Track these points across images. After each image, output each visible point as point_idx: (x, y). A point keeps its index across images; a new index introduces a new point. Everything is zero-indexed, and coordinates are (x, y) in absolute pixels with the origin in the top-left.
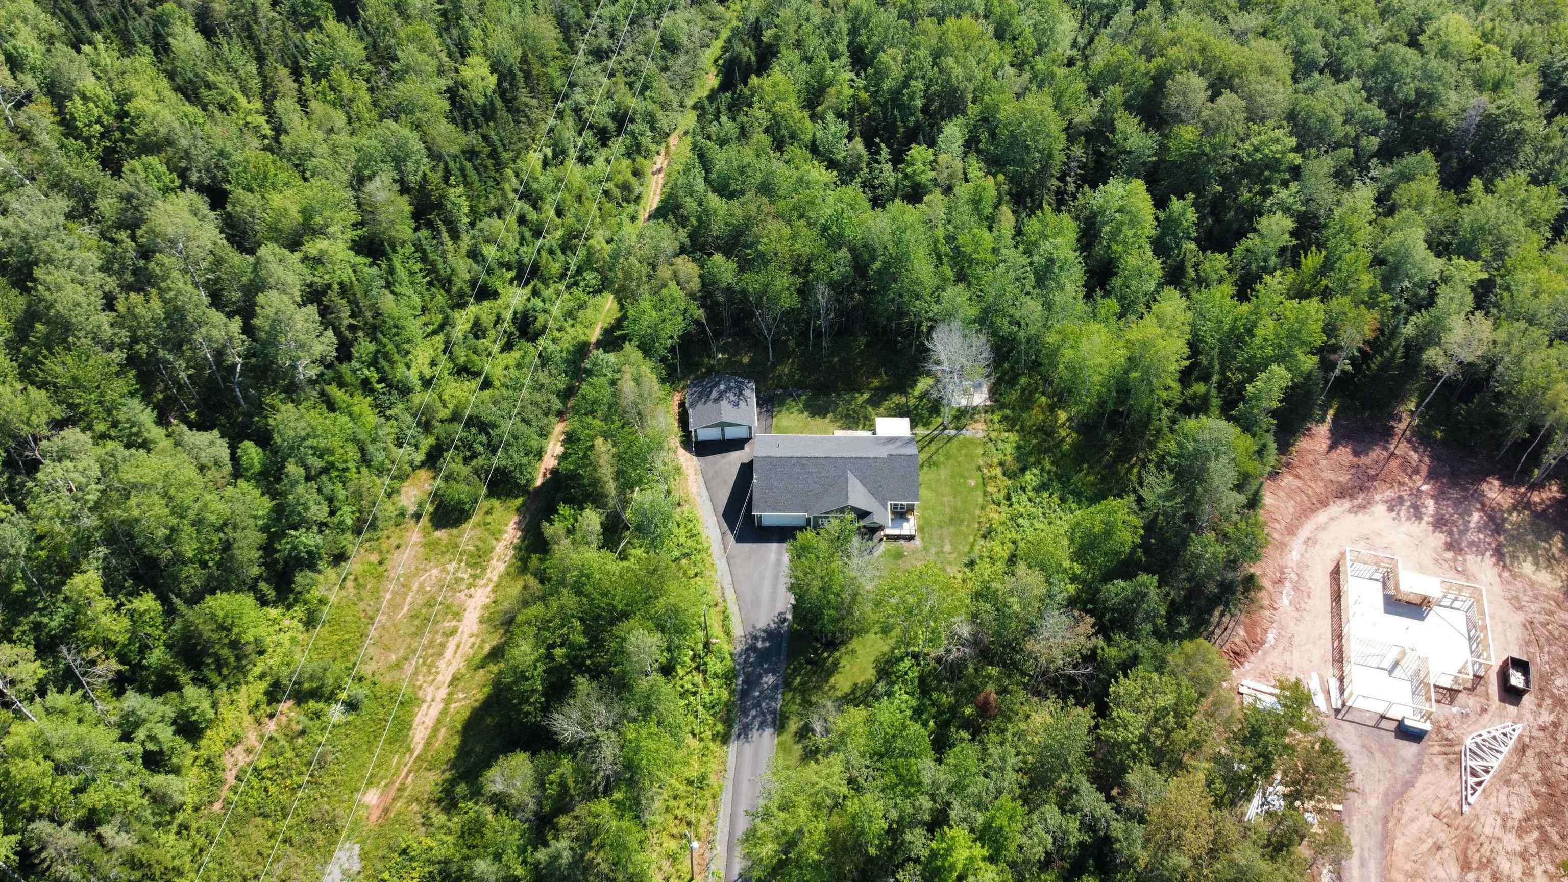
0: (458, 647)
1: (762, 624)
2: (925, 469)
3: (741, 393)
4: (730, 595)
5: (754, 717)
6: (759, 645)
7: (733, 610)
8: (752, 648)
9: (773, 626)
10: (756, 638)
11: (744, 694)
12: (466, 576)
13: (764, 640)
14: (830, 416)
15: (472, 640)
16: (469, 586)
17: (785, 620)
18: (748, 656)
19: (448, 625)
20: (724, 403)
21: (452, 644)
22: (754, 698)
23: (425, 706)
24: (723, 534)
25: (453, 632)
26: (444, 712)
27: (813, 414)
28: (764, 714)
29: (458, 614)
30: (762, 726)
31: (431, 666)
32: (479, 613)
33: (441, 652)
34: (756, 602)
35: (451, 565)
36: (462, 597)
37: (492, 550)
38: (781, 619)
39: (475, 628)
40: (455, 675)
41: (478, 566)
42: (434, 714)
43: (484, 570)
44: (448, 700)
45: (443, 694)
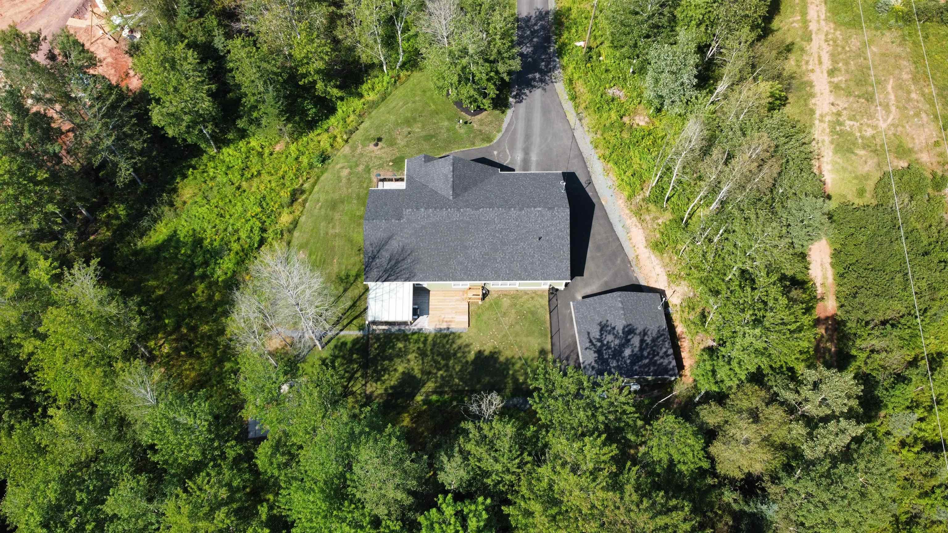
0: (820, 63)
1: (537, 93)
2: (353, 273)
3: (599, 352)
4: (572, 117)
5: (536, 24)
6: (537, 75)
7: (568, 106)
8: (544, 73)
9: (526, 91)
10: (542, 81)
11: (547, 40)
12: (848, 123)
13: (534, 79)
14: (471, 356)
15: (810, 67)
16: (839, 114)
17: (515, 97)
18: (546, 66)
19: (839, 78)
20: (620, 325)
21: (827, 64)
22: (538, 37)
23: (823, 17)
24: (590, 182)
25: (832, 72)
26: (804, 13)
27: (493, 356)
28: (527, 26)
29: (836, 88)
30: (528, 19)
31: (836, 45)
32: (817, 89)
33: (833, 57)
34: (546, 111)
35: (869, 132)
36: (842, 103)
37: (836, 152)
38: (519, 98)
39: (813, 77)
40: (810, 40)
41: (841, 134)
42: (812, 13)
43: (833, 131)
44: (805, 23)
45: (813, 26)
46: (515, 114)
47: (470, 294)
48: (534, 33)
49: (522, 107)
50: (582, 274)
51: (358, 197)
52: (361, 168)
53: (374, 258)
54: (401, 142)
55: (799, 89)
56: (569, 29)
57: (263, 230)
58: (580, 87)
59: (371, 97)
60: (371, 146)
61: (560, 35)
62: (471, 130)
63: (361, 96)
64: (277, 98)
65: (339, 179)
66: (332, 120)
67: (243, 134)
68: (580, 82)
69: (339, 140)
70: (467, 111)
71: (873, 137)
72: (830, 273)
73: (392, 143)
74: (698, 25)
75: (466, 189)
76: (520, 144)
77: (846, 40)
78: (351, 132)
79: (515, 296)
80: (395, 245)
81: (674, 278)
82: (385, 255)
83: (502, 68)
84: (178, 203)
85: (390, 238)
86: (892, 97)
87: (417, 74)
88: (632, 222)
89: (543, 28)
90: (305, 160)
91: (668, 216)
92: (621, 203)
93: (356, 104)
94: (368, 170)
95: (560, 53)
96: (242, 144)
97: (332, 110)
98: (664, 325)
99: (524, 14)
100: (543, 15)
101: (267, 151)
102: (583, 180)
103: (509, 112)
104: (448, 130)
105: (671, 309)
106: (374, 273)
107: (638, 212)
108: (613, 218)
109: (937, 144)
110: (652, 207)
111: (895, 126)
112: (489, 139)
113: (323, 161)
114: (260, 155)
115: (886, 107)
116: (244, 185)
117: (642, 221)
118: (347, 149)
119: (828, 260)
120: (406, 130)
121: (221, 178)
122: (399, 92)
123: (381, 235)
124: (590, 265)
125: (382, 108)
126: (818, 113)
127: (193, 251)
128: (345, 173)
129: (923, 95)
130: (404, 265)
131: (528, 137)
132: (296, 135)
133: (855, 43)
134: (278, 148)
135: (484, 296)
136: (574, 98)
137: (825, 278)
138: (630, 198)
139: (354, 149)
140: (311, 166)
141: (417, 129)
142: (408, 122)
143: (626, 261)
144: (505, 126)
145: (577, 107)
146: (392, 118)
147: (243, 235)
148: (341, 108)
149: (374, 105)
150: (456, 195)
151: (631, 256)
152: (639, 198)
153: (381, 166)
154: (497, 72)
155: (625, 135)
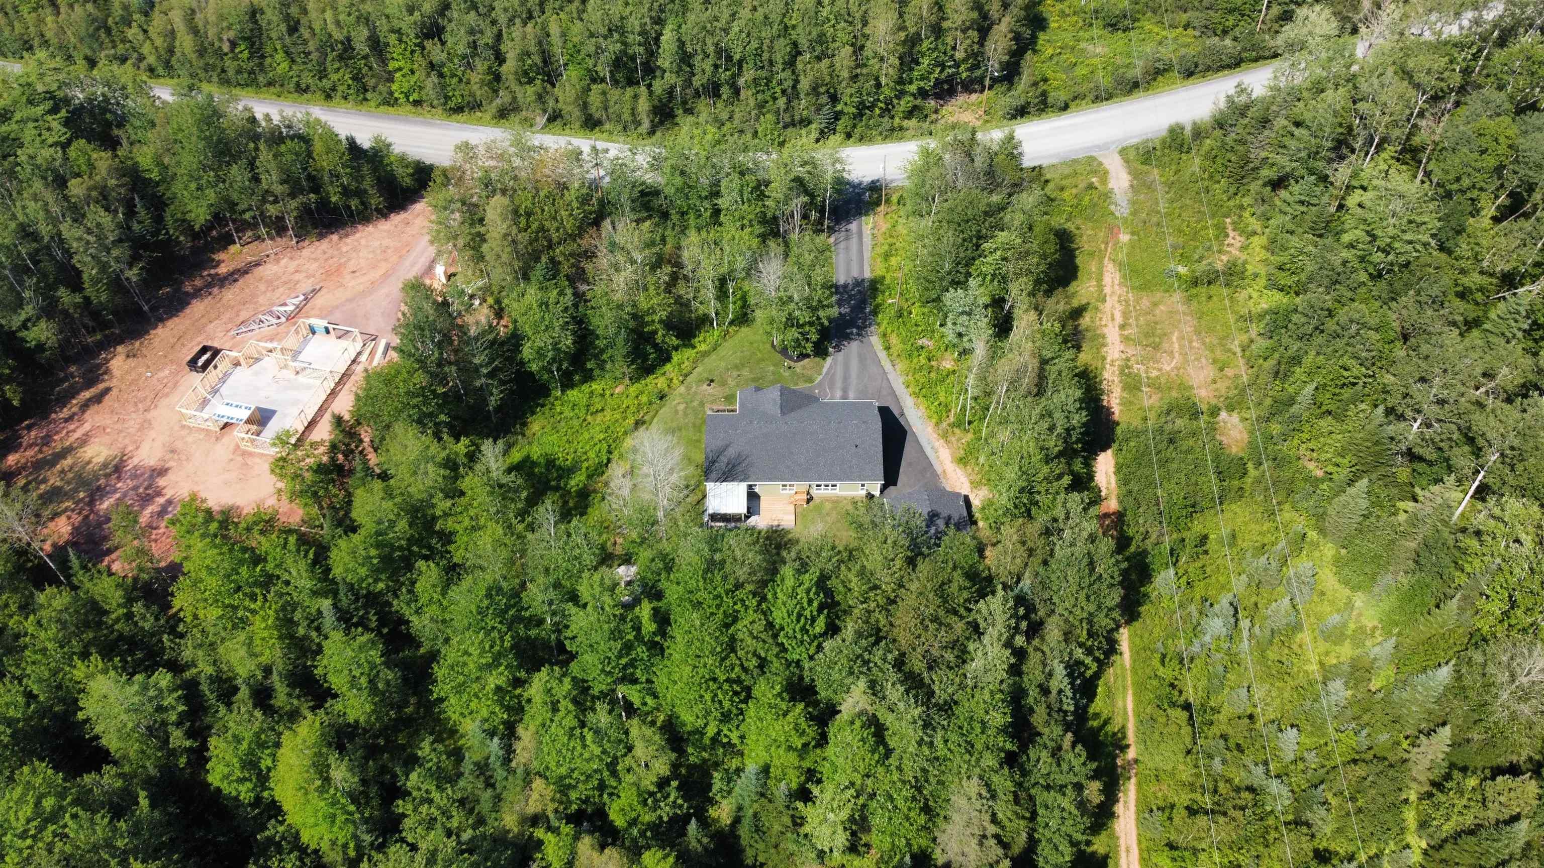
0: (1113, 319)
1: (855, 345)
4: (885, 363)
5: (853, 290)
6: (855, 330)
7: (882, 355)
8: (861, 329)
9: (845, 342)
10: (859, 335)
11: (863, 302)
12: (1135, 366)
13: (851, 333)
15: (1103, 323)
16: (1128, 359)
17: (834, 346)
18: (863, 323)
19: (1129, 332)
21: (1119, 319)
22: (855, 300)
23: (1117, 282)
24: (902, 414)
25: (1122, 327)
26: (1100, 279)
28: (845, 291)
29: (1126, 339)
30: (845, 286)
31: (1128, 305)
32: (1109, 341)
33: (1126, 315)
34: (862, 359)
35: (1155, 373)
36: (1131, 351)
37: (1124, 389)
38: (838, 348)
39: (1105, 330)
40: (1104, 300)
41: (1129, 375)
42: (1107, 279)
43: (1122, 373)
44: (1100, 286)
45: (1107, 290)
46: (835, 362)
47: (797, 497)
48: (850, 297)
49: (840, 356)
50: (895, 484)
51: (694, 425)
52: (695, 403)
53: (714, 462)
54: (731, 382)
55: (1092, 339)
56: (883, 292)
57: (610, 452)
58: (894, 340)
59: (703, 347)
60: (705, 386)
61: (875, 298)
62: (794, 373)
63: (694, 347)
64: (627, 341)
65: (677, 412)
66: (668, 367)
67: (588, 377)
68: (894, 335)
69: (675, 381)
70: (791, 358)
71: (1158, 377)
72: (1113, 480)
73: (723, 383)
74: (992, 281)
75: (792, 410)
76: (839, 384)
77: (1137, 301)
78: (686, 376)
79: (836, 501)
80: (731, 452)
81: (975, 485)
82: (724, 460)
83: (821, 313)
84: (528, 433)
85: (727, 446)
86: (1176, 346)
87: (744, 330)
88: (939, 444)
89: (859, 292)
90: (644, 399)
91: (970, 436)
92: (930, 429)
93: (689, 353)
94: (702, 404)
95: (875, 313)
96: (585, 387)
97: (668, 359)
98: (965, 514)
99: (842, 282)
100: (858, 283)
101: (608, 393)
102: (896, 412)
103: (829, 360)
104: (774, 373)
105: (974, 509)
106: (714, 475)
107: (945, 436)
108: (923, 441)
109: (1214, 382)
110: (957, 431)
111: (1178, 369)
112: (810, 380)
113: (661, 398)
114: (603, 395)
115: (1171, 353)
116: (589, 418)
117: (947, 442)
118: (682, 389)
119: (1112, 469)
120: (735, 373)
121: (568, 413)
122: (729, 344)
123: (720, 443)
124: (902, 478)
125: (713, 356)
126: (1109, 360)
127: (548, 470)
128: (681, 407)
129: (1204, 343)
130: (739, 469)
131: (846, 379)
132: (634, 379)
133: (1145, 303)
134: (617, 391)
135: (809, 501)
136: (888, 348)
137: (1109, 483)
138: (937, 424)
139: (689, 388)
140: (651, 403)
141: (745, 372)
142: (736, 367)
143: (935, 474)
144: (825, 370)
145: (889, 355)
146: (723, 364)
147: (592, 455)
148: (676, 357)
149: (705, 354)
150: (783, 413)
151: (939, 470)
152: (944, 424)
153: (714, 401)
154: (818, 318)
155: (933, 375)
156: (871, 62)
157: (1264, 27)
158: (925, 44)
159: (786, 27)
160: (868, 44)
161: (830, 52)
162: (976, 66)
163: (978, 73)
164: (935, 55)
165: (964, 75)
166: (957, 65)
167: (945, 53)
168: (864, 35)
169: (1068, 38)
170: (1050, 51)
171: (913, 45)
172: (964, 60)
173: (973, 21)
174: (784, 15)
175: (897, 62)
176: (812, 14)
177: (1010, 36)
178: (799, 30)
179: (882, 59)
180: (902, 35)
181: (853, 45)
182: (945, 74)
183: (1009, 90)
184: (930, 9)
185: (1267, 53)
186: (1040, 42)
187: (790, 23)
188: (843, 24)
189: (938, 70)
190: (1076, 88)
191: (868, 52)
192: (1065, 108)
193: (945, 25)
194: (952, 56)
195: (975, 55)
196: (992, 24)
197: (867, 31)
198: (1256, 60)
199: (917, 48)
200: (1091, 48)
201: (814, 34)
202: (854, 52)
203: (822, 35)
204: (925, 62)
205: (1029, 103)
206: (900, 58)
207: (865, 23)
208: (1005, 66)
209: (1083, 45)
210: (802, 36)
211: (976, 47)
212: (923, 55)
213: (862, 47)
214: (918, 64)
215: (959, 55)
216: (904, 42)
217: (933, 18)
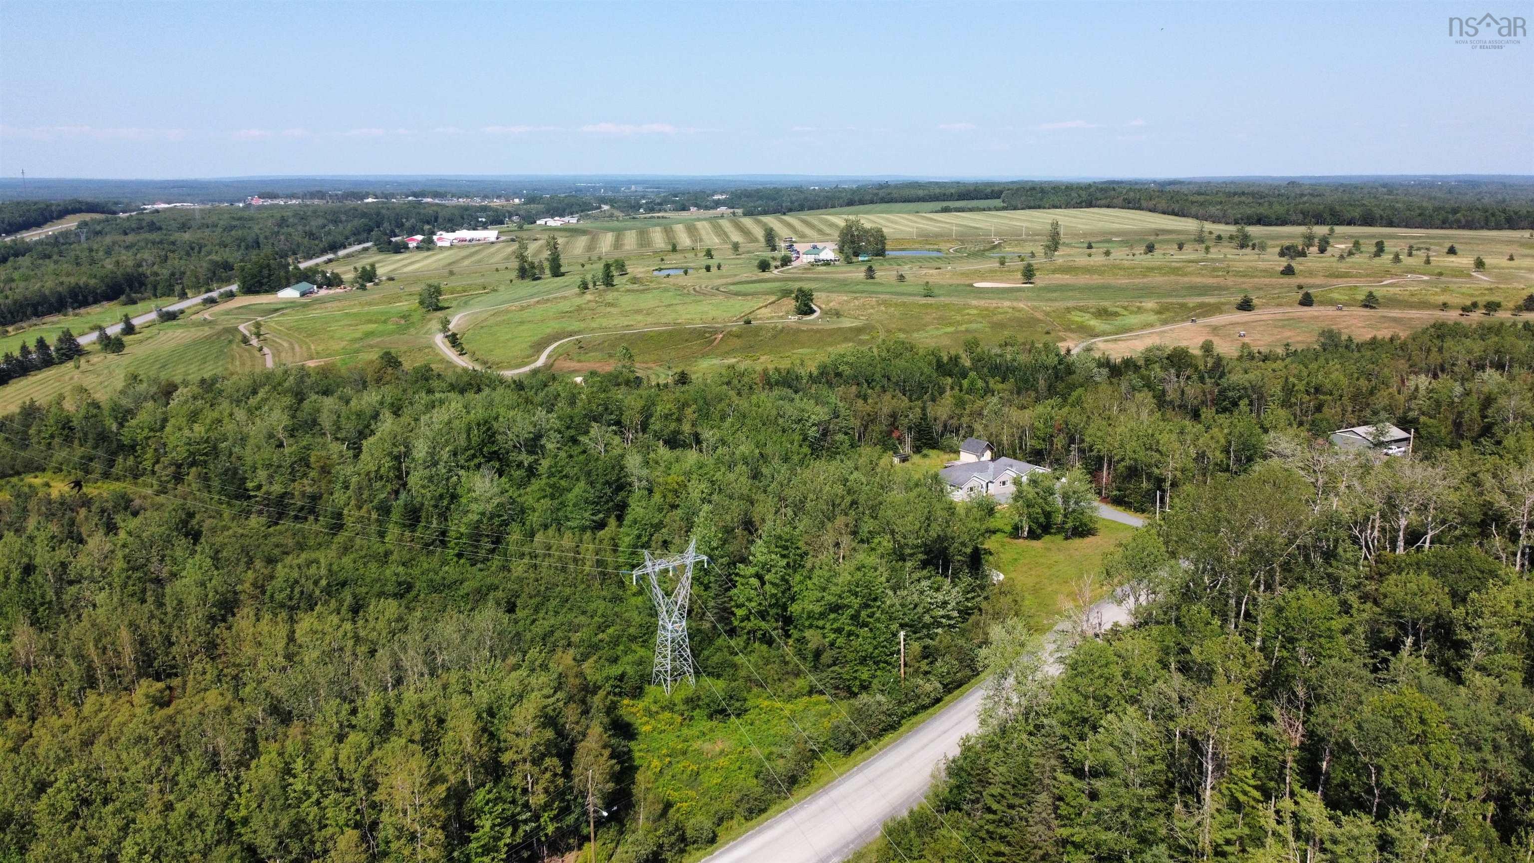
156: (394, 846)
157: (909, 670)
158: (480, 797)
159: (231, 825)
160: (385, 817)
161: (318, 847)
162: (565, 811)
163: (570, 819)
164: (499, 808)
165: (550, 829)
166: (536, 817)
167: (513, 802)
168: (373, 806)
169: (671, 741)
170: (656, 763)
171: (460, 804)
172: (546, 807)
173: (549, 744)
174: (225, 805)
175: (440, 835)
176: (277, 791)
177: (607, 753)
178: (255, 823)
179: (413, 838)
180: (441, 790)
181: (357, 826)
182: (521, 832)
183: (621, 832)
184: (477, 741)
185: (927, 701)
186: (637, 755)
187: (235, 817)
188: (333, 796)
189: (509, 830)
190: (716, 806)
191: (387, 830)
192: (713, 840)
193: (506, 758)
194: (526, 806)
195: (560, 794)
196: (573, 742)
197: (377, 797)
198: (915, 713)
199: (468, 806)
200: (707, 746)
201: (285, 823)
202: (363, 838)
203: (297, 824)
204: (486, 823)
205: (661, 846)
206: (443, 828)
207: (372, 786)
208: (610, 800)
209: (697, 744)
210: (262, 832)
211: (560, 781)
212: (480, 812)
213: (374, 825)
214: (473, 828)
215: (537, 799)
216: (444, 802)
217: (485, 753)
